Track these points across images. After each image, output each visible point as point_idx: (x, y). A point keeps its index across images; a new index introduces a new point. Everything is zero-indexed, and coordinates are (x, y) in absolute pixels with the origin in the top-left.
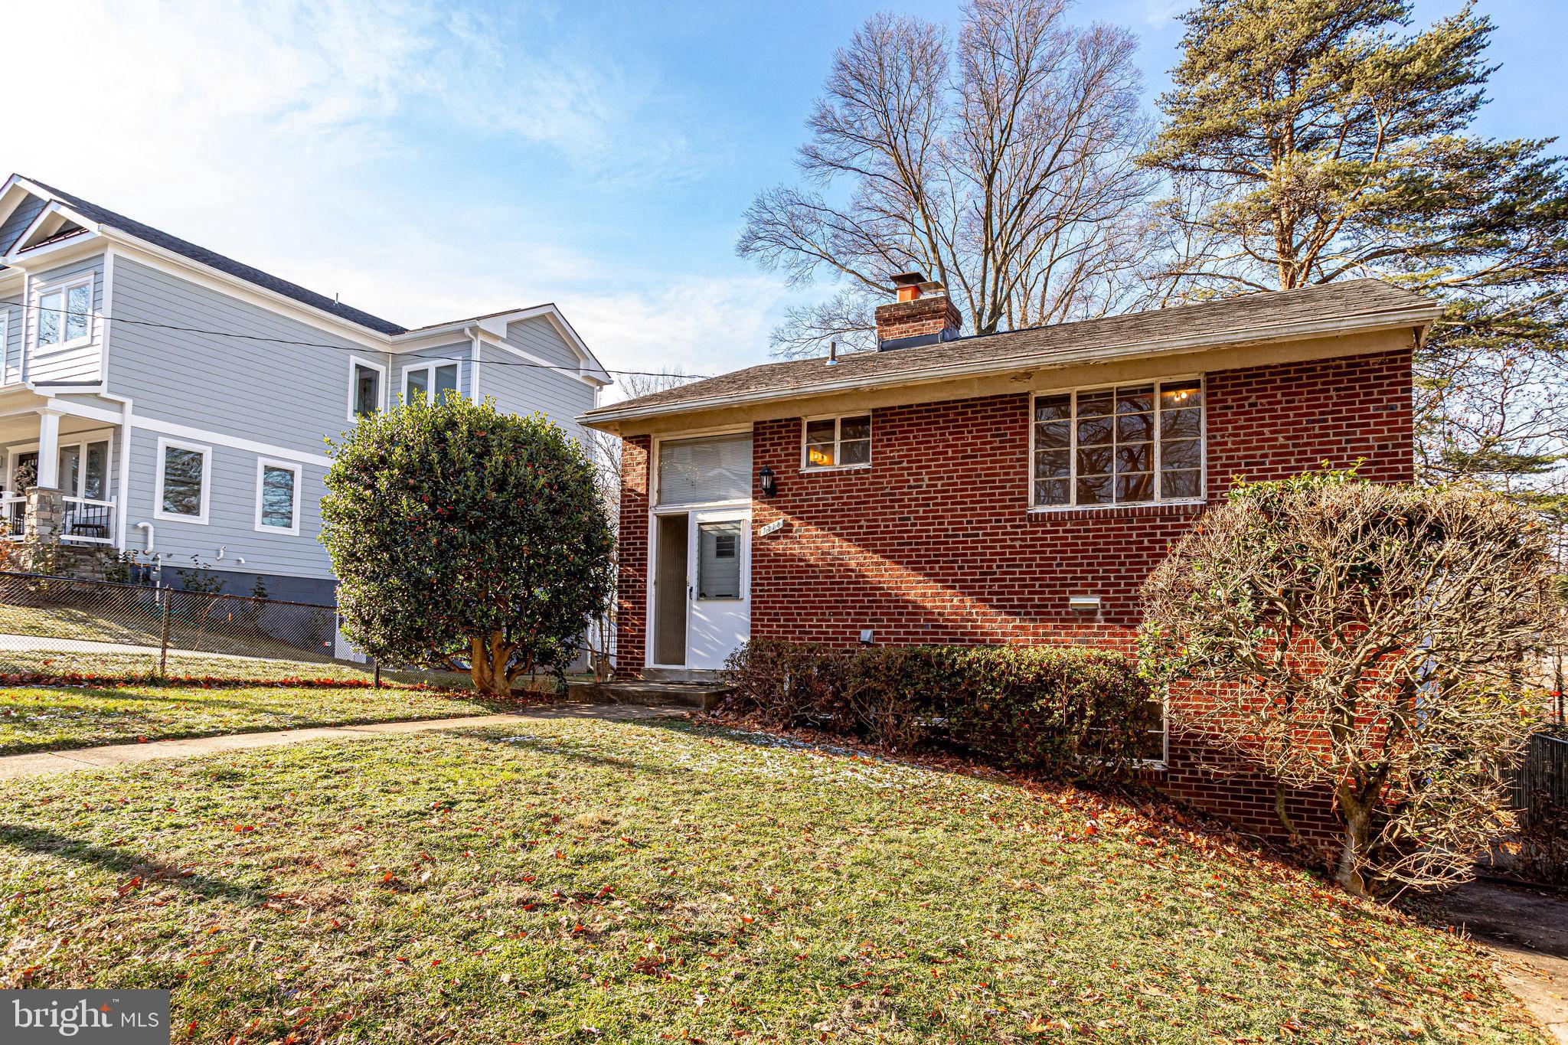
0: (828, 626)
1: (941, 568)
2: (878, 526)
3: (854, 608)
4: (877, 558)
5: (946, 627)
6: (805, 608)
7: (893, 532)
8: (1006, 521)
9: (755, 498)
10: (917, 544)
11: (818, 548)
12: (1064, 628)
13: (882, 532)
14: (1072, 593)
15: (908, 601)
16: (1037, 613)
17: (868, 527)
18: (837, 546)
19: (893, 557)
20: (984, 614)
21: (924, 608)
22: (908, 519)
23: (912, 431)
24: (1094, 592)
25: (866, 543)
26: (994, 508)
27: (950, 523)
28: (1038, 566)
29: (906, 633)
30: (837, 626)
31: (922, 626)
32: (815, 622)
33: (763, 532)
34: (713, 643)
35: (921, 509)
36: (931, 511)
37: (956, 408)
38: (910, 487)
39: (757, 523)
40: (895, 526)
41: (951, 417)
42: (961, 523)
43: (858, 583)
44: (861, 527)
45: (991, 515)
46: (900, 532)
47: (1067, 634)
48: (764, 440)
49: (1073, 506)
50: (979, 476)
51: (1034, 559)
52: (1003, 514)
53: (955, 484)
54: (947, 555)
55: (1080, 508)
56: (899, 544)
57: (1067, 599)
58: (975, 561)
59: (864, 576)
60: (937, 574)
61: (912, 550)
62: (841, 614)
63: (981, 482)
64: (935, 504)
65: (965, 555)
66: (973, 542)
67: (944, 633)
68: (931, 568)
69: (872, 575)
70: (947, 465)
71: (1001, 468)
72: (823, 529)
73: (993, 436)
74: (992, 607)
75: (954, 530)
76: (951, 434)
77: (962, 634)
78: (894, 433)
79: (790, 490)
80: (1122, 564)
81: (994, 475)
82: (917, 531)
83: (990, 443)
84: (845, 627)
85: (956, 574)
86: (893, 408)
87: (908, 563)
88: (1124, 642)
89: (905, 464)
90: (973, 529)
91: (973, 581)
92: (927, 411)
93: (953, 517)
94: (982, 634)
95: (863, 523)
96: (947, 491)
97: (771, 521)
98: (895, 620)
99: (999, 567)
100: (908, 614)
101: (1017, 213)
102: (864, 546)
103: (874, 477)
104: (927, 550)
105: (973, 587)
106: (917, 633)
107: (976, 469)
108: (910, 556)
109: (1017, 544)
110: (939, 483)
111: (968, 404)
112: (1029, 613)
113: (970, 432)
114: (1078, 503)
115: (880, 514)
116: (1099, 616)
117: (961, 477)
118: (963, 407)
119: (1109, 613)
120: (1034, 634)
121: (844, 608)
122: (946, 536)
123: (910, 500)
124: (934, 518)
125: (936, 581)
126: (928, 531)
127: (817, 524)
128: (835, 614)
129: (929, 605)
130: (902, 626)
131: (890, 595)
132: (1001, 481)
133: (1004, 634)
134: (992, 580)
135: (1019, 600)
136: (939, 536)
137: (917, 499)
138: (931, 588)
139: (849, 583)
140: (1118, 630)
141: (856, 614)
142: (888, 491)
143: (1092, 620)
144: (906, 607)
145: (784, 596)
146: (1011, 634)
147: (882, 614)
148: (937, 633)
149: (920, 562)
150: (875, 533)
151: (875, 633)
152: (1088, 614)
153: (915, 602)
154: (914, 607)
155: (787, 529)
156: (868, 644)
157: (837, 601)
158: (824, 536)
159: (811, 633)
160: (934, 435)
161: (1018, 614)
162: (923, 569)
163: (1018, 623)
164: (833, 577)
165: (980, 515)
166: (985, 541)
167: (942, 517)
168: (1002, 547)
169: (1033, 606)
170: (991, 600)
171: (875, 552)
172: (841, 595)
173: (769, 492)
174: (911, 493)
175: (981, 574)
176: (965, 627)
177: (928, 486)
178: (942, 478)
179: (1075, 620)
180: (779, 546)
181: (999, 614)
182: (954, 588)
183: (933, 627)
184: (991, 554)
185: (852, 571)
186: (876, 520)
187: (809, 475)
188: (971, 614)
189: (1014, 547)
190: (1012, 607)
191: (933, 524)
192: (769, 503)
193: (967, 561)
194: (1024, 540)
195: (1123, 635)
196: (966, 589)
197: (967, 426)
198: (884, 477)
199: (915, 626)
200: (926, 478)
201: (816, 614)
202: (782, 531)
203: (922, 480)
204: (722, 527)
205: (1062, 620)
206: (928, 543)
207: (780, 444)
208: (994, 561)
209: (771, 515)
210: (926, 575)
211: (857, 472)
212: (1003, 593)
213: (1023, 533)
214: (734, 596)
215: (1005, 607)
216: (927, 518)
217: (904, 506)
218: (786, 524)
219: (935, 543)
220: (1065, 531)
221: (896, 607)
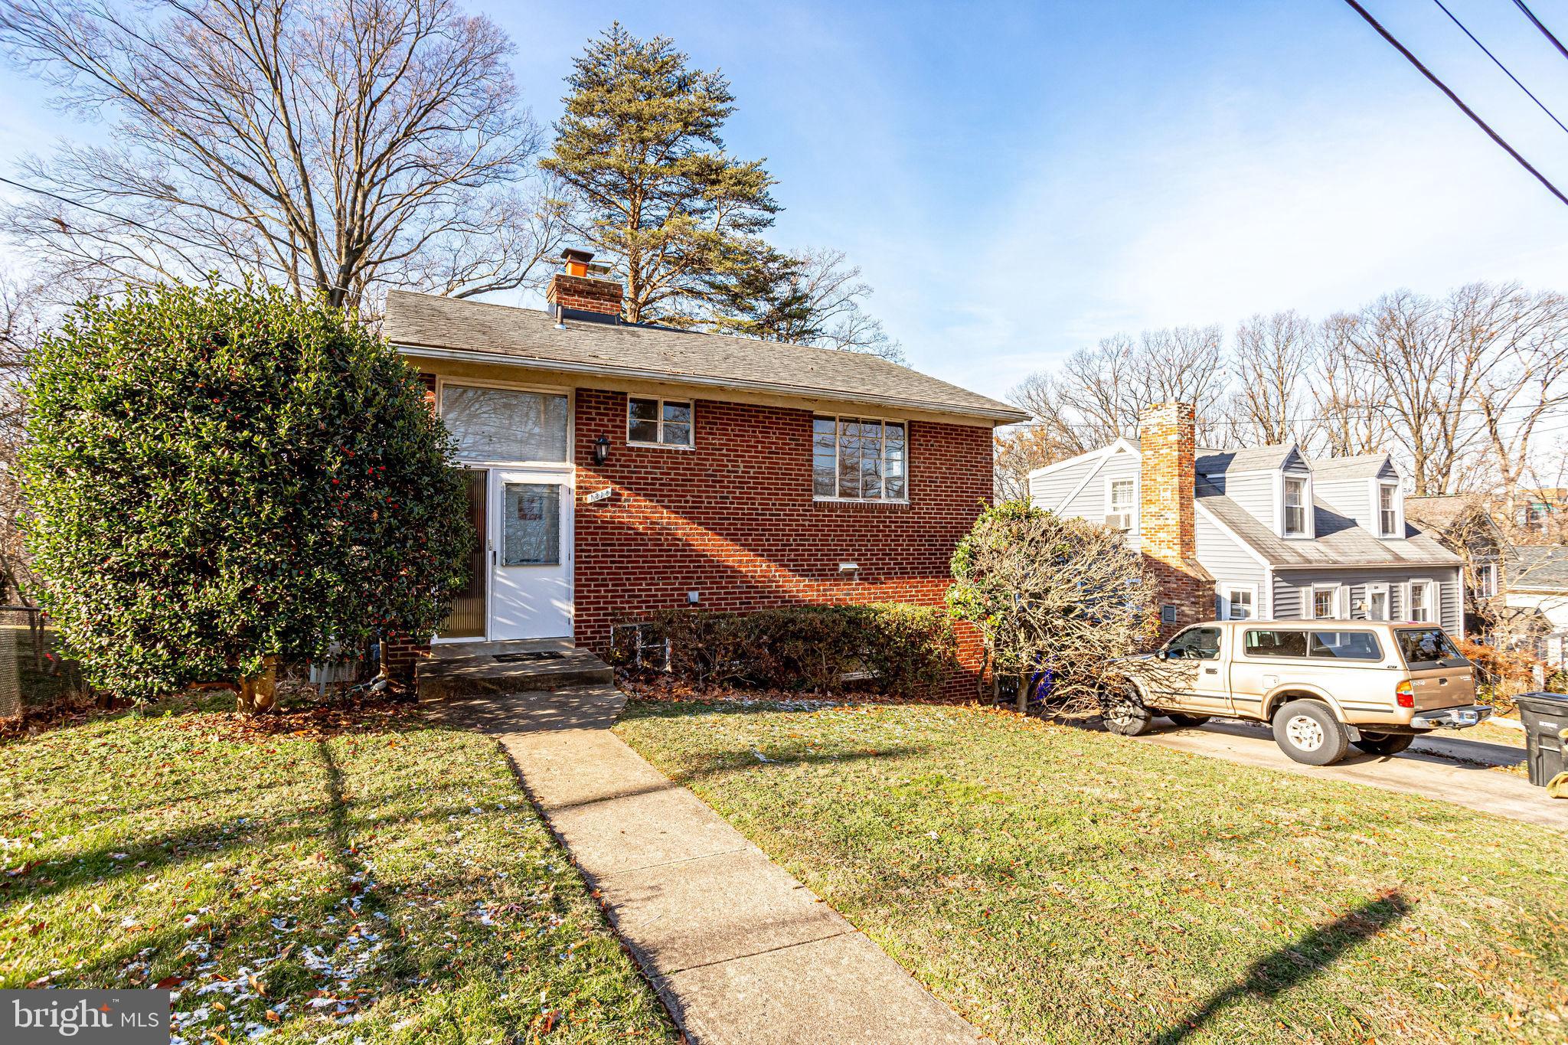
0: (656, 590)
1: (753, 540)
2: (703, 502)
3: (682, 572)
4: (702, 529)
5: (757, 587)
6: (635, 573)
7: (715, 508)
8: (800, 505)
9: (578, 464)
10: (734, 519)
11: (647, 518)
12: (835, 585)
13: (706, 508)
14: (841, 560)
15: (728, 567)
16: (819, 575)
17: (693, 502)
18: (665, 516)
19: (715, 529)
20: (784, 576)
21: (740, 572)
22: (727, 498)
23: (730, 425)
24: (853, 560)
25: (691, 516)
26: (791, 495)
27: (760, 504)
28: (820, 540)
29: (725, 593)
30: (666, 590)
31: (738, 587)
32: (644, 586)
33: (589, 499)
34: (524, 611)
35: (738, 491)
36: (746, 493)
37: (764, 412)
38: (728, 471)
39: (584, 490)
40: (716, 503)
41: (761, 419)
42: (768, 504)
43: (685, 551)
44: (687, 502)
45: (789, 500)
46: (721, 508)
47: (838, 590)
48: (590, 408)
49: (836, 499)
50: (781, 469)
51: (817, 535)
52: (797, 500)
53: (764, 473)
54: (758, 530)
55: (842, 500)
56: (720, 519)
57: (837, 565)
58: (778, 535)
59: (690, 545)
60: (750, 545)
61: (730, 524)
62: (669, 578)
63: (783, 474)
64: (748, 488)
65: (771, 530)
66: (776, 520)
67: (755, 592)
68: (746, 540)
69: (697, 544)
70: (758, 457)
71: (796, 465)
72: (651, 501)
73: (790, 439)
74: (790, 570)
75: (763, 509)
76: (760, 432)
77: (769, 592)
78: (716, 424)
79: (618, 460)
80: (869, 541)
81: (791, 469)
82: (735, 508)
83: (789, 444)
84: (672, 590)
85: (764, 545)
86: (715, 402)
87: (727, 535)
88: (869, 594)
89: (724, 452)
90: (777, 510)
91: (776, 550)
92: (742, 410)
93: (762, 499)
94: (784, 591)
95: (688, 498)
96: (758, 478)
97: (598, 489)
98: (717, 583)
99: (794, 540)
100: (727, 577)
102: (690, 518)
103: (699, 459)
104: (742, 524)
105: (777, 555)
106: (735, 593)
107: (778, 463)
108: (729, 529)
109: (807, 523)
110: (752, 471)
111: (774, 411)
112: (813, 575)
113: (774, 433)
114: (841, 495)
115: (704, 492)
116: (856, 577)
117: (768, 468)
118: (769, 412)
119: (860, 574)
120: (818, 590)
121: (672, 573)
122: (757, 514)
123: (729, 482)
124: (748, 498)
125: (749, 550)
126: (743, 509)
127: (645, 495)
128: (663, 578)
129: (744, 569)
130: (723, 588)
131: (712, 561)
132: (796, 475)
133: (798, 591)
134: (790, 550)
135: (808, 565)
136: (751, 514)
137: (734, 482)
138: (746, 556)
139: (676, 551)
140: (867, 586)
141: (683, 578)
142: (710, 472)
143: (852, 580)
144: (726, 572)
145: (612, 562)
146: (803, 591)
147: (706, 578)
148: (750, 593)
149: (737, 535)
150: (700, 508)
151: (700, 594)
152: (849, 575)
153: (733, 567)
154: (732, 572)
155: (615, 498)
156: (695, 604)
157: (665, 567)
158: (652, 507)
159: (641, 596)
160: (748, 431)
161: (807, 576)
162: (739, 540)
163: (807, 583)
164: (662, 545)
165: (781, 499)
166: (785, 520)
167: (754, 499)
168: (797, 525)
169: (817, 570)
170: (789, 566)
171: (700, 524)
172: (669, 562)
173: (590, 459)
174: (729, 477)
175: (783, 545)
176: (771, 587)
177: (743, 472)
178: (753, 467)
179: (842, 580)
180: (608, 514)
181: (794, 576)
182: (762, 556)
183: (747, 587)
184: (790, 530)
185: (679, 540)
186: (700, 497)
187: (632, 449)
188: (775, 576)
189: (804, 525)
190: (803, 570)
191: (747, 504)
192: (595, 471)
193: (773, 535)
194: (811, 521)
195: (869, 589)
196: (772, 557)
197: (771, 428)
198: (708, 460)
199: (733, 588)
200: (742, 465)
201: (645, 579)
202: (609, 499)
203: (738, 466)
204: (536, 490)
205: (835, 580)
206: (743, 519)
207: (607, 415)
208: (791, 535)
209: (599, 482)
210: (742, 545)
212: (797, 560)
213: (811, 516)
214: (554, 561)
215: (798, 571)
216: (742, 498)
217: (724, 487)
218: (614, 493)
219: (748, 519)
220: (837, 516)
221: (717, 572)
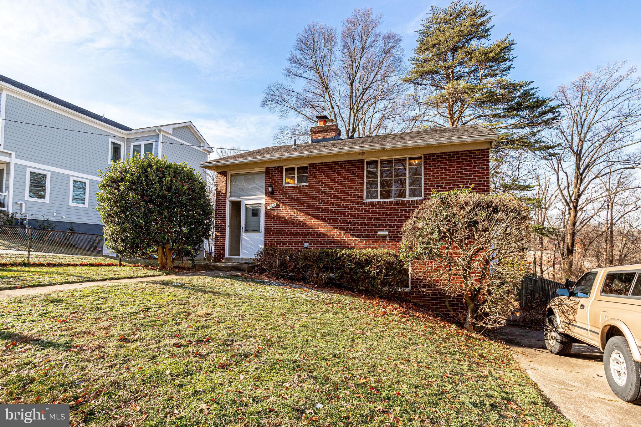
0: (292, 242)
1: (333, 221)
2: (311, 206)
3: (302, 235)
4: (310, 217)
5: (335, 242)
6: (284, 235)
7: (316, 208)
8: (356, 204)
9: (266, 195)
10: (324, 212)
11: (289, 214)
12: (376, 242)
13: (312, 208)
14: (379, 230)
15: (321, 233)
16: (366, 237)
17: (307, 206)
18: (296, 213)
19: (316, 217)
20: (348, 237)
21: (327, 235)
22: (321, 203)
23: (323, 172)
24: (386, 230)
25: (306, 212)
26: (352, 200)
27: (336, 205)
28: (367, 220)
29: (320, 244)
30: (296, 242)
31: (326, 242)
32: (288, 240)
33: (269, 207)
34: (251, 248)
35: (326, 200)
36: (330, 201)
37: (339, 164)
38: (322, 192)
39: (267, 204)
40: (317, 206)
41: (337, 167)
42: (340, 205)
43: (304, 226)
44: (304, 206)
45: (350, 202)
46: (318, 208)
47: (377, 245)
48: (269, 174)
49: (379, 200)
50: (347, 188)
51: (365, 218)
52: (355, 202)
53: (338, 191)
54: (335, 216)
55: (381, 200)
56: (318, 212)
57: (377, 232)
58: (345, 219)
59: (305, 224)
60: (332, 223)
61: (323, 215)
62: (297, 237)
63: (347, 191)
64: (331, 198)
65: (342, 216)
66: (344, 212)
67: (334, 244)
68: (329, 221)
69: (308, 223)
70: (335, 184)
71: (354, 186)
72: (291, 207)
73: (351, 174)
74: (351, 235)
75: (337, 207)
76: (336, 173)
77: (340, 244)
78: (317, 173)
79: (279, 192)
80: (396, 220)
81: (352, 188)
82: (324, 208)
83: (350, 177)
84: (298, 242)
85: (338, 223)
86: (316, 164)
87: (321, 219)
88: (396, 247)
89: (320, 184)
90: (344, 207)
91: (344, 225)
92: (328, 165)
93: (337, 203)
94: (347, 244)
96: (335, 194)
97: (272, 204)
98: (317, 240)
99: (353, 221)
100: (321, 237)
101: (361, 96)
102: (306, 213)
103: (309, 188)
104: (328, 214)
105: (344, 228)
106: (325, 244)
107: (345, 186)
108: (322, 217)
109: (360, 212)
110: (332, 191)
111: (343, 163)
112: (364, 237)
113: (343, 173)
114: (381, 198)
115: (311, 201)
116: (388, 238)
117: (340, 189)
118: (341, 164)
119: (391, 237)
120: (366, 244)
121: (298, 235)
122: (335, 210)
123: (322, 196)
124: (330, 203)
125: (331, 226)
126: (328, 208)
127: (288, 205)
128: (295, 237)
129: (329, 234)
130: (319, 242)
131: (315, 230)
132: (354, 190)
133: (355, 244)
134: (351, 225)
135: (360, 232)
136: (332, 210)
137: (324, 196)
138: (329, 228)
139: (300, 226)
140: (394, 243)
141: (303, 237)
142: (314, 193)
143: (385, 240)
144: (321, 235)
145: (277, 231)
146: (357, 245)
147: (312, 237)
148: (331, 244)
149: (325, 219)
150: (310, 208)
151: (309, 244)
152: (384, 237)
153: (324, 233)
154: (323, 235)
155: (278, 207)
156: (307, 248)
157: (295, 233)
158: (291, 209)
159: (286, 244)
160: (331, 174)
161: (360, 237)
162: (327, 221)
163: (360, 240)
164: (294, 224)
165: (347, 202)
166: (348, 212)
167: (333, 203)
168: (354, 214)
169: (365, 235)
170: (351, 232)
171: (309, 215)
172: (297, 231)
173: (271, 193)
174: (322, 194)
175: (347, 223)
176: (341, 242)
177: (328, 192)
178: (333, 189)
179: (379, 240)
180: (275, 213)
181: (353, 237)
182: (337, 228)
183: (330, 242)
184: (351, 216)
185: (301, 222)
186: (310, 204)
187: (286, 187)
188: (343, 237)
189: (358, 214)
190: (358, 235)
191: (330, 205)
192: (271, 197)
193: (342, 219)
194: (362, 211)
195: (396, 245)
196: (342, 228)
197: (342, 171)
198: (313, 188)
199: (324, 242)
200: (328, 189)
201: (288, 237)
202: (276, 207)
203: (326, 189)
204: (254, 206)
205: (375, 240)
206: (328, 212)
207: (275, 176)
208: (352, 218)
209: (272, 201)
210: (328, 223)
211: (303, 186)
212: (355, 230)
213: (362, 209)
214: (258, 231)
215: (355, 235)
216: (328, 203)
217: (320, 199)
218: (277, 205)
219: (331, 212)
220: (376, 208)
221: (317, 235)
